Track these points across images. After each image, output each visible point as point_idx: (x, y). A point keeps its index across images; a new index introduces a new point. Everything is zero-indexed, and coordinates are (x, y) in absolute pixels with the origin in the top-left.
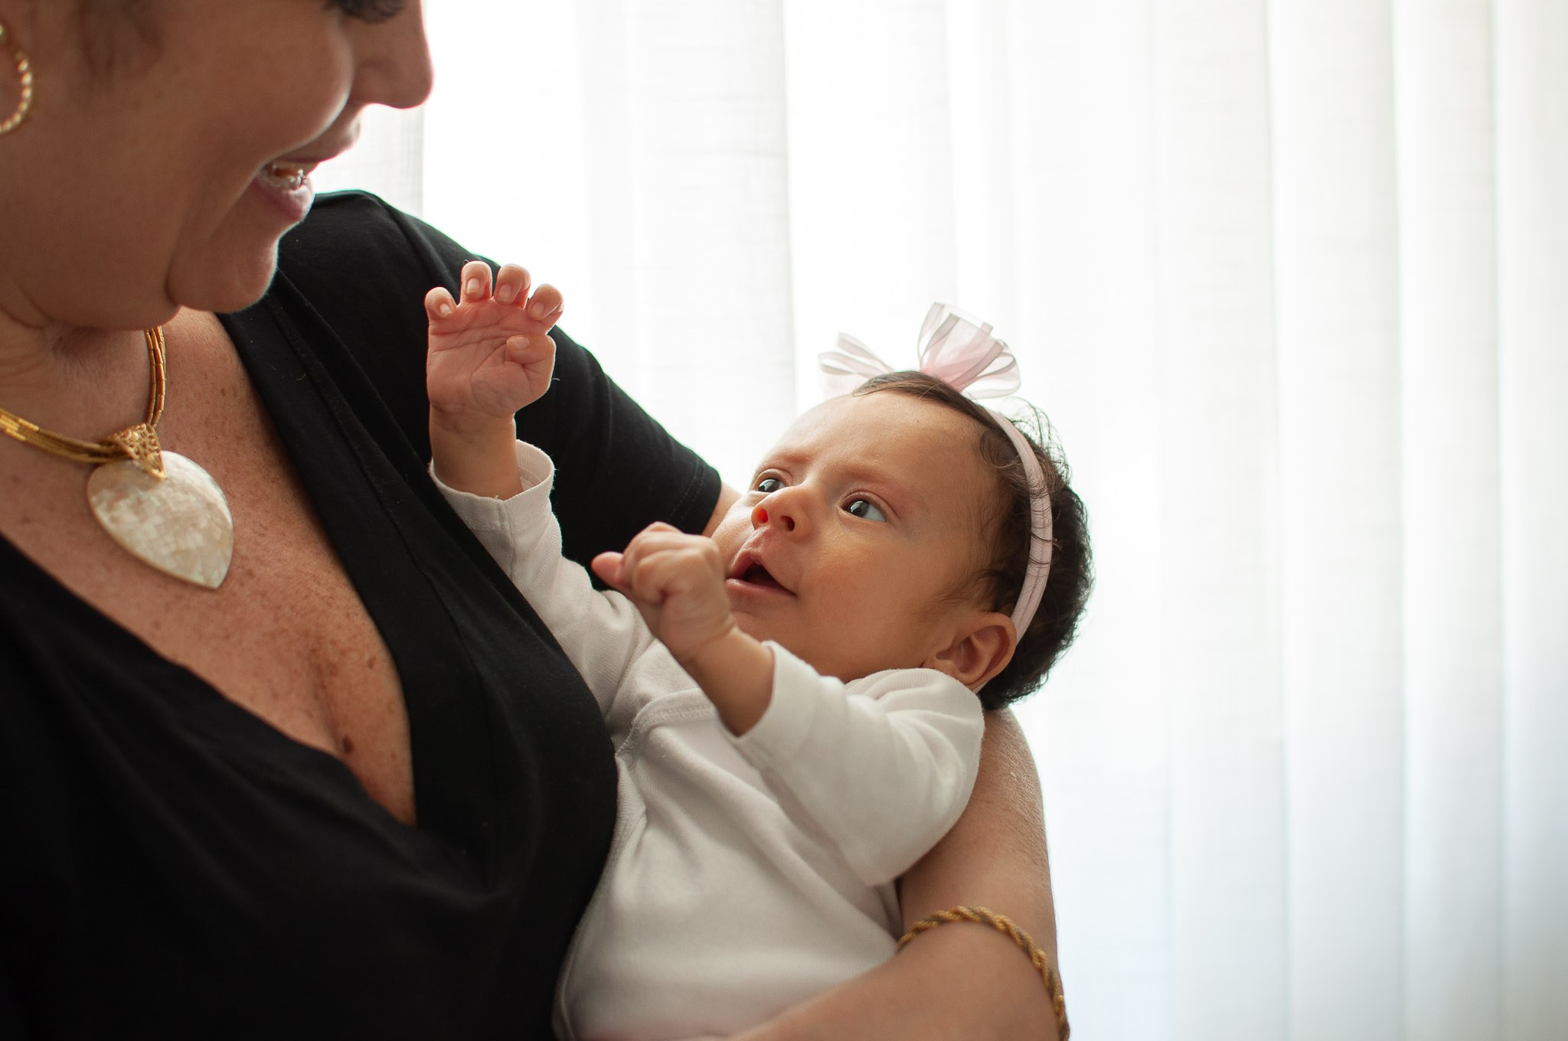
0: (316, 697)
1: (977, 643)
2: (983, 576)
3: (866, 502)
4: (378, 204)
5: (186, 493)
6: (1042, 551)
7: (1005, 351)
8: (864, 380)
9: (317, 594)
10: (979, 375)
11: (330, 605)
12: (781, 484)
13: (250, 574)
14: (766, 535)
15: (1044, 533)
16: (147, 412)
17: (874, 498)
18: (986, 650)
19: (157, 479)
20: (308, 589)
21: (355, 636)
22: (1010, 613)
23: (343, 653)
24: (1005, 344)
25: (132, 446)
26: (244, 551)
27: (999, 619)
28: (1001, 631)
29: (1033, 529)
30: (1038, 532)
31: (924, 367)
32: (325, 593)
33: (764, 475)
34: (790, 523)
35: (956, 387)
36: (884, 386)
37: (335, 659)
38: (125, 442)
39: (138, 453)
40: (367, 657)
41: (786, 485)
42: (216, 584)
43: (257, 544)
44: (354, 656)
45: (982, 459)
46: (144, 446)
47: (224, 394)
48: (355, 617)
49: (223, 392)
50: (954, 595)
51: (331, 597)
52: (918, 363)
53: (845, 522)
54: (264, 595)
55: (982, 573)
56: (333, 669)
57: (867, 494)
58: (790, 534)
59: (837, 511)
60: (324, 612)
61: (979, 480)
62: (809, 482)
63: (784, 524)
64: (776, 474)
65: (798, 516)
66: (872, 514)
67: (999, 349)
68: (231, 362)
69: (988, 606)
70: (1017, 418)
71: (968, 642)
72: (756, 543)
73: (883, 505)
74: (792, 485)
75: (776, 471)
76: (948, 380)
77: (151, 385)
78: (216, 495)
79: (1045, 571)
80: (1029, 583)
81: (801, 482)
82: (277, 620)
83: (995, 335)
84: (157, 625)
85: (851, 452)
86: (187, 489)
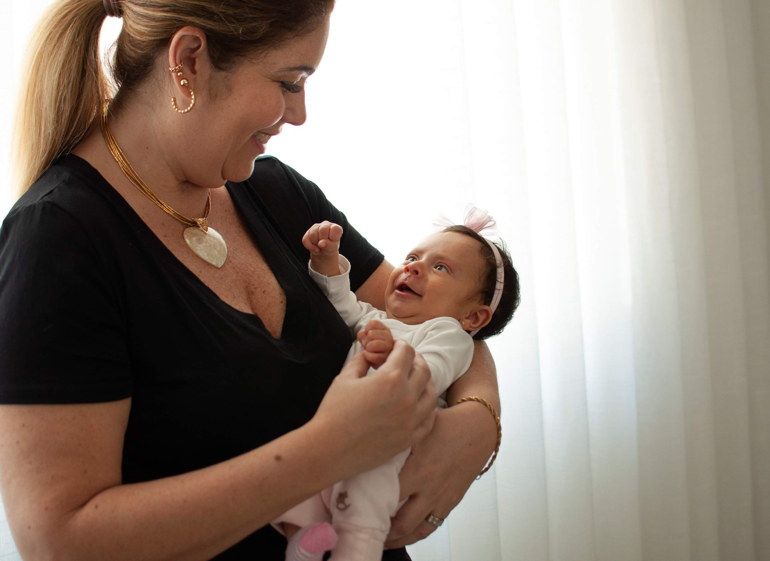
0: (248, 300)
1: (479, 314)
2: (480, 293)
3: (442, 266)
4: (277, 161)
5: (214, 239)
6: (500, 286)
7: (492, 219)
8: (445, 228)
9: (250, 270)
10: (484, 227)
11: (254, 273)
12: (415, 260)
13: (230, 261)
14: (409, 277)
15: (501, 280)
16: (205, 214)
17: (445, 265)
18: (482, 317)
19: (206, 234)
20: (248, 268)
21: (260, 284)
22: (489, 305)
23: (256, 288)
24: (492, 217)
25: (199, 222)
26: (230, 255)
27: (486, 307)
28: (487, 312)
29: (497, 279)
30: (499, 280)
31: (465, 225)
32: (253, 270)
33: (410, 256)
34: (417, 273)
35: (476, 232)
36: (451, 230)
37: (253, 290)
38: (197, 220)
39: (201, 224)
40: (263, 290)
41: (417, 260)
42: (220, 267)
43: (234, 253)
44: (259, 290)
45: (481, 255)
46: (203, 223)
47: (226, 211)
48: (261, 278)
49: (226, 210)
50: (470, 298)
51: (254, 271)
52: (464, 223)
53: (434, 272)
54: (234, 268)
55: (480, 292)
56: (252, 293)
57: (443, 264)
58: (417, 276)
59: (432, 269)
60: (251, 275)
61: (479, 262)
62: (423, 259)
63: (414, 273)
64: (413, 256)
65: (419, 270)
66: (443, 270)
67: (490, 219)
68: (229, 203)
69: (482, 303)
70: (495, 242)
71: (476, 314)
72: (406, 279)
73: (447, 267)
74: (419, 260)
75: (414, 256)
76: (473, 229)
77: (206, 206)
78: (223, 242)
79: (501, 293)
80: (495, 296)
81: (421, 259)
82: (237, 276)
83: (489, 214)
84: (201, 272)
85: (439, 251)
86: (214, 238)
